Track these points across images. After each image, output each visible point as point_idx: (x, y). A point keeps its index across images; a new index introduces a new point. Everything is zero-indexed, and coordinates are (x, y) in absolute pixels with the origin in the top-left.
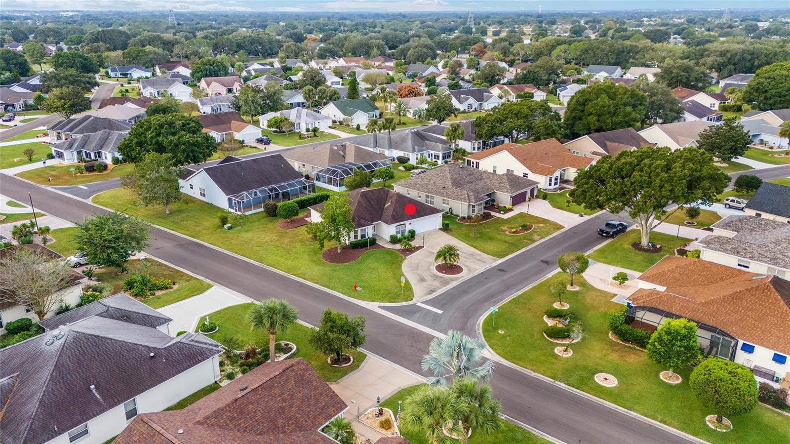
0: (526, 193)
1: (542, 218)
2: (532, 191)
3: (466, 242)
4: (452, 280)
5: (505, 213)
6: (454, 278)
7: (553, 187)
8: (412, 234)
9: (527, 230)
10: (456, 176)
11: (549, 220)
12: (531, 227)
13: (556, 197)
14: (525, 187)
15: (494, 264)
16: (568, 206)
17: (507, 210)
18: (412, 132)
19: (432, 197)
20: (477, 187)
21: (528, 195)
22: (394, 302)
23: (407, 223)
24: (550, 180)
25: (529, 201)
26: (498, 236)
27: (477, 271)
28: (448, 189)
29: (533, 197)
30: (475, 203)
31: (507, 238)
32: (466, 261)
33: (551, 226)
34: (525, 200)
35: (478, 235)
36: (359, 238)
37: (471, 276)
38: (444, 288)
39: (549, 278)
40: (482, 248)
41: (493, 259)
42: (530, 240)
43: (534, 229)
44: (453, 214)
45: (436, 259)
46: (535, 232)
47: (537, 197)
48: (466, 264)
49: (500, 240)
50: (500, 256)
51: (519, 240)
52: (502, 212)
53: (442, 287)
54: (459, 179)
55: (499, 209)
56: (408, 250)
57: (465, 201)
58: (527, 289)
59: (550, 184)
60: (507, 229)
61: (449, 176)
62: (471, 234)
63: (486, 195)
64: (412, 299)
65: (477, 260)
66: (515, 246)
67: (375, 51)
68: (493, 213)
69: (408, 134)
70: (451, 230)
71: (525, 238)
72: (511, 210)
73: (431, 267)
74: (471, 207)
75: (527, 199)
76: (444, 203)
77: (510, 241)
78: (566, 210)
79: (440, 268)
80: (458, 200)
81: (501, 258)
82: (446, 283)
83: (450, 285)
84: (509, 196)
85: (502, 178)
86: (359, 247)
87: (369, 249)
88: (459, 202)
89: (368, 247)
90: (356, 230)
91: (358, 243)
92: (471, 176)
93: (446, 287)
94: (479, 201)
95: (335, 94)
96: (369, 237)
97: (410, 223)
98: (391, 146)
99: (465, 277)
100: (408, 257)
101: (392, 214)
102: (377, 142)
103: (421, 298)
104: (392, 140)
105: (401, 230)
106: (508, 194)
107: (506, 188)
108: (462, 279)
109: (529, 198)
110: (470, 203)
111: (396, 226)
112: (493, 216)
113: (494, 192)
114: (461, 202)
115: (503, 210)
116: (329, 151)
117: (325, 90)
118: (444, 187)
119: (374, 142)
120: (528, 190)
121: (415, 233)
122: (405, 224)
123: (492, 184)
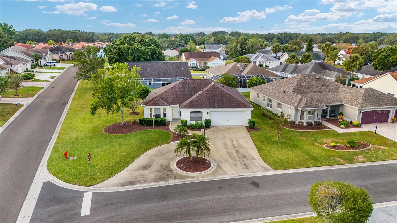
0: (389, 111)
4: (176, 177)
6: (181, 176)
9: (357, 148)
10: (304, 84)
12: (365, 147)
14: (389, 104)
17: (350, 125)
21: (391, 116)
23: (204, 111)
25: (392, 123)
28: (287, 93)
31: (315, 151)
32: (226, 161)
34: (386, 121)
35: (283, 141)
36: (152, 116)
38: (152, 184)
41: (265, 168)
42: (346, 159)
43: (368, 149)
46: (365, 152)
48: (223, 164)
51: (329, 156)
52: (342, 126)
53: (149, 182)
54: (307, 87)
57: (292, 104)
60: (328, 142)
61: (296, 83)
62: (274, 138)
64: (93, 185)
65: (243, 163)
68: (328, 125)
69: (312, 64)
70: (255, 129)
71: (341, 156)
72: (358, 126)
74: (299, 112)
75: (389, 120)
76: (279, 107)
77: (315, 154)
79: (183, 161)
82: (164, 178)
83: (164, 182)
84: (358, 111)
85: (359, 92)
86: (146, 124)
87: (153, 128)
88: (288, 106)
89: (153, 126)
90: (150, 108)
91: (146, 120)
92: (324, 87)
93: (155, 184)
94: (310, 108)
95: (296, 49)
96: (164, 118)
97: (208, 112)
98: (294, 72)
99: (196, 178)
100: (173, 142)
101: (192, 100)
102: (286, 68)
103: (100, 189)
104: (298, 68)
105: (196, 117)
106: (356, 108)
107: (357, 101)
108: (190, 179)
109: (392, 120)
110: (298, 108)
111: (190, 112)
112: (325, 127)
113: (343, 105)
114: (290, 106)
115: (344, 125)
116: (232, 66)
117: (288, 46)
118: (284, 92)
119: (283, 69)
120: (392, 109)
121: (210, 123)
122: (202, 112)
123: (345, 97)
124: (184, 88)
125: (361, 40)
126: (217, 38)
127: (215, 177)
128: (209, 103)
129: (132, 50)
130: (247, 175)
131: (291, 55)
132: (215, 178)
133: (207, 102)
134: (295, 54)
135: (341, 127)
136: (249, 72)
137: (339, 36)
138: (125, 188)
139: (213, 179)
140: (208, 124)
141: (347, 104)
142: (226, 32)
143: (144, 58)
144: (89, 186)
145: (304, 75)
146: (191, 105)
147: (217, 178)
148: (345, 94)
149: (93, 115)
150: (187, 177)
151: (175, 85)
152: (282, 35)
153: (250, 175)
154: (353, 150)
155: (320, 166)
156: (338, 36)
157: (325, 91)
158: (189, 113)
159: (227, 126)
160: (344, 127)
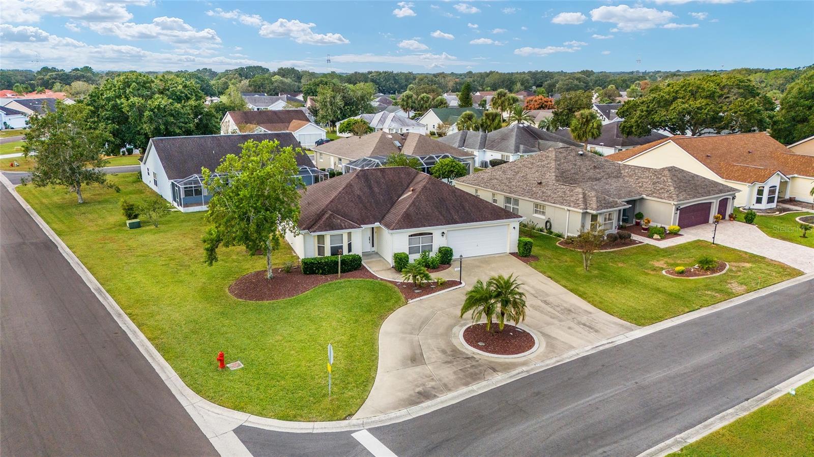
0: (709, 205)
1: (746, 253)
2: (723, 204)
3: (564, 282)
4: (494, 368)
5: (662, 239)
6: (501, 364)
7: (764, 205)
8: (446, 258)
9: (713, 271)
10: (566, 166)
11: (764, 258)
12: (722, 267)
13: (773, 221)
14: (709, 193)
15: (621, 340)
16: (804, 236)
17: (665, 234)
18: (519, 127)
19: (516, 202)
20: (607, 187)
21: (714, 211)
22: (294, 418)
23: (436, 231)
24: (760, 192)
25: (716, 223)
26: (642, 278)
27: (573, 352)
28: (547, 185)
29: (724, 218)
30: (597, 209)
31: (662, 284)
32: (548, 324)
33: (770, 268)
34: (705, 221)
35: (596, 272)
36: (328, 253)
37: (551, 362)
38: (464, 390)
39: (788, 397)
40: (597, 299)
41: (622, 326)
42: (720, 291)
43: (730, 270)
44: (551, 233)
45: (465, 309)
46: (731, 275)
47: (732, 217)
48: (548, 330)
49: (645, 286)
50: (640, 320)
51: (691, 290)
52: (656, 236)
53: (456, 387)
54: (573, 171)
55: (649, 232)
56: (420, 286)
57: (576, 205)
58: (717, 424)
59: (759, 201)
60: (664, 266)
61: (553, 165)
62: (578, 269)
63: (626, 202)
64: (351, 415)
65: (579, 323)
66: (684, 302)
67: (518, 86)
68: (634, 237)
69: (512, 130)
70: (536, 258)
71: (707, 287)
72: (675, 234)
73: (455, 329)
74: (589, 218)
75: (711, 219)
76: (536, 212)
77: (670, 291)
78: (800, 243)
79: (474, 335)
80: (562, 204)
81: (643, 325)
82: (474, 374)
83: (484, 383)
84: (674, 207)
85: (661, 175)
86: (321, 271)
87: (339, 277)
88: (566, 208)
89: (338, 273)
90: (318, 236)
91: (321, 262)
92: (598, 170)
93: (470, 388)
94: (607, 209)
95: (442, 103)
96: (350, 254)
97: (443, 233)
98: (485, 146)
99: (532, 365)
100: (413, 301)
101: (406, 211)
102: (466, 140)
103: (373, 419)
104: (487, 138)
105: (421, 245)
106: (672, 203)
107: (668, 191)
108: (525, 368)
109: (716, 218)
110: (588, 211)
111: (409, 236)
112: (634, 242)
113: (642, 199)
114: (569, 208)
115: (659, 234)
116: (378, 140)
117: (428, 98)
118: (540, 183)
119: (460, 140)
120: (714, 201)
121: (451, 254)
122: (432, 234)
123: (640, 184)
124: (370, 188)
125: (519, 85)
126: (254, 81)
127: (562, 356)
128: (440, 213)
129: (152, 110)
130: (608, 343)
131: (466, 114)
132: (563, 359)
133: (437, 213)
134: (472, 112)
135: (654, 237)
136: (416, 149)
137: (479, 79)
138: (423, 409)
139: (562, 361)
140: (449, 257)
141: (650, 197)
142: (265, 68)
143: (180, 128)
144: (345, 419)
145: (559, 150)
146: (408, 221)
147: (566, 358)
148: (637, 179)
149: (211, 264)
150: (513, 366)
151: (350, 182)
152: (380, 76)
153: (612, 342)
154: (711, 274)
155: (697, 309)
156: (478, 77)
157: (603, 176)
158: (408, 238)
159: (481, 257)
160: (659, 237)
